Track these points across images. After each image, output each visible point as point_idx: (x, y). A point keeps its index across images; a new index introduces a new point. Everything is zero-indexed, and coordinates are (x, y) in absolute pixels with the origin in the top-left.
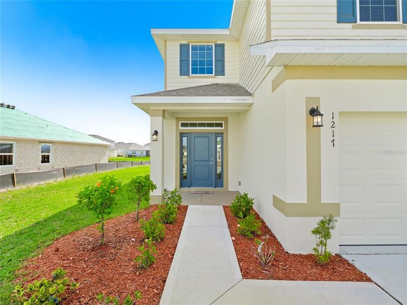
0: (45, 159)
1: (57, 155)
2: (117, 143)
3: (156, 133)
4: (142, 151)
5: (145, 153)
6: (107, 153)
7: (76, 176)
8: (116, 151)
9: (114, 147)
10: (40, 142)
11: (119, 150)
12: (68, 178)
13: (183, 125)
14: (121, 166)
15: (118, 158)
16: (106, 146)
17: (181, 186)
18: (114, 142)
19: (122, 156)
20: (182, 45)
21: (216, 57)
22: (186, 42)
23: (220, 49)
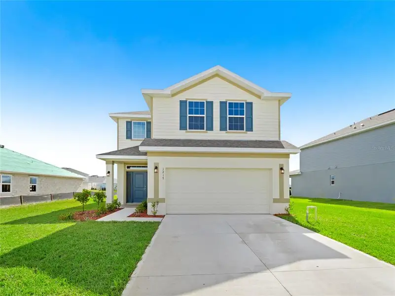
1: (42, 186)
2: (91, 176)
3: (109, 172)
6: (82, 185)
8: (90, 184)
9: (88, 181)
10: (30, 175)
11: (93, 184)
12: (54, 201)
13: (128, 167)
15: (92, 191)
16: (81, 179)
17: (127, 202)
18: (88, 175)
19: (96, 189)
20: (127, 122)
21: (147, 129)
22: (129, 120)
23: (149, 124)
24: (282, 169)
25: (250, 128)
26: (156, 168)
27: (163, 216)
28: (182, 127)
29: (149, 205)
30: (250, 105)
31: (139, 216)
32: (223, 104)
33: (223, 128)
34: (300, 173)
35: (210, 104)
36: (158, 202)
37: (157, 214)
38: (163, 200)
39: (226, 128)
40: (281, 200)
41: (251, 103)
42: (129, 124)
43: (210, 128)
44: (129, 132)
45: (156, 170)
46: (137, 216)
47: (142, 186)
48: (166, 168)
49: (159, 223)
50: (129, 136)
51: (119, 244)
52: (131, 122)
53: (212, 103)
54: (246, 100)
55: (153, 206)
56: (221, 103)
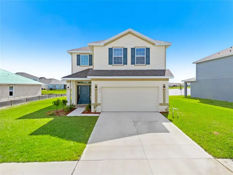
0: (11, 94)
1: (16, 91)
3: (68, 87)
4: (61, 85)
5: (63, 87)
6: (41, 89)
7: (32, 102)
10: (9, 85)
12: (29, 102)
13: (78, 83)
14: (50, 97)
16: (40, 85)
17: (78, 103)
20: (77, 55)
21: (89, 59)
22: (79, 54)
23: (91, 56)
24: (164, 87)
25: (148, 63)
26: (96, 87)
27: (100, 113)
28: (110, 63)
29: (92, 107)
30: (148, 50)
31: (87, 113)
32: (133, 50)
33: (133, 63)
34: (196, 80)
35: (125, 50)
36: (97, 106)
37: (96, 112)
38: (100, 104)
39: (135, 63)
40: (164, 104)
41: (149, 49)
42: (78, 56)
43: (125, 63)
44: (79, 61)
45: (96, 88)
46: (86, 113)
47: (87, 94)
48: (101, 87)
49: (98, 117)
50: (79, 64)
51: (82, 126)
52: (79, 55)
53: (126, 49)
54: (146, 47)
55: (94, 108)
56: (132, 49)
